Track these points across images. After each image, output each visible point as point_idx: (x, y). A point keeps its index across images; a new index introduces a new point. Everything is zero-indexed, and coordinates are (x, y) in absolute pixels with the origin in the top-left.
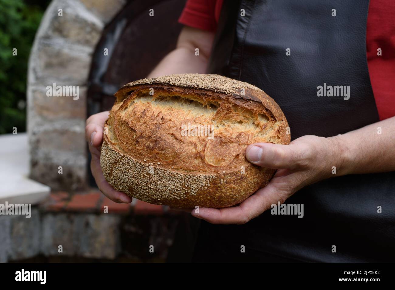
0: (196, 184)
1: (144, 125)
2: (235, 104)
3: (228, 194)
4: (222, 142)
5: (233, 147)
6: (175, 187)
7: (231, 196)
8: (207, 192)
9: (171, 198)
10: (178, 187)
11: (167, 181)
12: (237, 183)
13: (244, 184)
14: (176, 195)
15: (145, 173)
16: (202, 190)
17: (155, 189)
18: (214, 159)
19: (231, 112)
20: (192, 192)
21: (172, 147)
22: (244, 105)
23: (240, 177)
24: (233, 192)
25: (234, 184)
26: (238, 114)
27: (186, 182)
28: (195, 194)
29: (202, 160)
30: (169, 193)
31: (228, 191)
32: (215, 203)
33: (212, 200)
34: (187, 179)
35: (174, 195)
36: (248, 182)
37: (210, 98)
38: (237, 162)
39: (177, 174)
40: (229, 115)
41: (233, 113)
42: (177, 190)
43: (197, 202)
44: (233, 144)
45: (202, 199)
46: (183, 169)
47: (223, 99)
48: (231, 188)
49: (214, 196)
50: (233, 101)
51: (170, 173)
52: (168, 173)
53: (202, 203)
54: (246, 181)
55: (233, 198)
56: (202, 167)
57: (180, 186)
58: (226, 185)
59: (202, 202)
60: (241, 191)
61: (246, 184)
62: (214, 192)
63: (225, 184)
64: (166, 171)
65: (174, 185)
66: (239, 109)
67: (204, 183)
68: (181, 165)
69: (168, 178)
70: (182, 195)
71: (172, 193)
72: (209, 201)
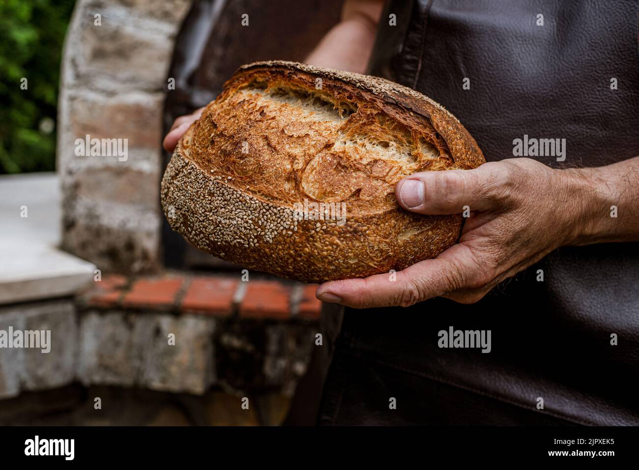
0: (275, 223)
1: (232, 120)
2: (382, 111)
3: (325, 253)
4: (339, 164)
5: (356, 179)
6: (243, 221)
7: (330, 258)
8: (290, 242)
9: (235, 241)
10: (247, 222)
11: (234, 209)
12: (345, 238)
13: (358, 244)
14: (243, 237)
15: (207, 192)
16: (283, 235)
17: (214, 221)
18: (318, 188)
19: (373, 123)
20: (267, 236)
21: (258, 155)
22: (397, 116)
23: (352, 230)
24: (335, 252)
25: (339, 238)
26: (384, 129)
27: (261, 216)
28: (271, 241)
29: (296, 184)
30: (233, 232)
31: (325, 248)
32: (302, 265)
33: (296, 258)
34: (264, 210)
35: (240, 238)
36: (366, 244)
37: (347, 94)
38: (355, 203)
39: (251, 199)
40: (369, 127)
41: (376, 127)
42: (245, 228)
43: (273, 258)
44: (358, 173)
45: (280, 252)
46: (263, 194)
47: (366, 100)
48: (332, 244)
49: (300, 250)
50: (381, 105)
51: (241, 195)
52: (238, 195)
53: (280, 261)
54: (362, 240)
55: (334, 265)
56: (292, 196)
57: (250, 222)
58: (325, 235)
59: (281, 259)
60: (350, 254)
61: (363, 246)
62: (302, 243)
63: (322, 234)
64: (235, 192)
65: (242, 219)
66: (387, 121)
67: (289, 223)
68: (261, 186)
69: (237, 204)
70: (251, 240)
71: (238, 232)
72: (292, 260)
